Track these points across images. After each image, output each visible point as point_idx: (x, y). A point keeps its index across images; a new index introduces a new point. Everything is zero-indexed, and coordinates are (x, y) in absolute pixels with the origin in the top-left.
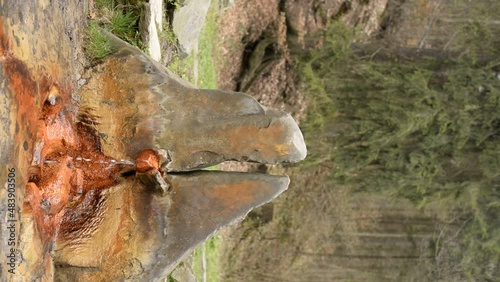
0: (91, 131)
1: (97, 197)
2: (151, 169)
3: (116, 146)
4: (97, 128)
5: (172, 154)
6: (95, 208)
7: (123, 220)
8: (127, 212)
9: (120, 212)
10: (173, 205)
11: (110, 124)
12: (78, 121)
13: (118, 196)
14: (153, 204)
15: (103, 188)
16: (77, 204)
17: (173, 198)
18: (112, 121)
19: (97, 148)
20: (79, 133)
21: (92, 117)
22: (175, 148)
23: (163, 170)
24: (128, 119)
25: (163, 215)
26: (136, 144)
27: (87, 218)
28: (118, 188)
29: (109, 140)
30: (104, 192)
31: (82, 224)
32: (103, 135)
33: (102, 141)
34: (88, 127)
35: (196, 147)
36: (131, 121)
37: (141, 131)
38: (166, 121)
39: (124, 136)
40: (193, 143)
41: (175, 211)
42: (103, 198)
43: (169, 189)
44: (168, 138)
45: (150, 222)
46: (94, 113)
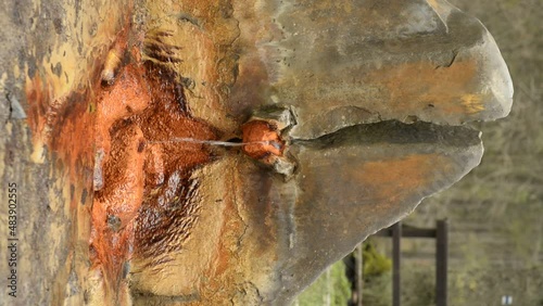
0: (168, 75)
1: (186, 182)
2: (268, 154)
3: (209, 100)
4: (176, 67)
5: (297, 111)
6: (183, 200)
7: (227, 218)
8: (231, 206)
9: (223, 206)
10: (301, 197)
11: (195, 59)
12: (145, 58)
13: (216, 178)
14: (271, 193)
15: (193, 167)
16: (156, 197)
17: (302, 185)
18: (199, 53)
19: (180, 103)
20: (151, 80)
21: (168, 48)
22: (301, 101)
23: (284, 138)
24: (224, 47)
25: (287, 212)
26: (242, 94)
27: (173, 217)
29: (197, 90)
30: (195, 174)
31: (166, 227)
32: (186, 82)
33: (186, 92)
34: (162, 68)
35: (335, 101)
36: (229, 52)
37: (246, 71)
38: (286, 53)
39: (220, 81)
40: (330, 93)
41: (307, 205)
42: (195, 182)
43: (295, 170)
44: (291, 84)
45: (269, 222)
46: (169, 41)
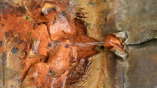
0: (82, 23)
1: (87, 62)
2: (112, 47)
3: (96, 30)
4: (85, 20)
5: (128, 33)
6: (85, 69)
7: (100, 76)
8: (103, 71)
9: (99, 71)
10: (130, 67)
11: (92, 17)
12: (75, 17)
13: (98, 60)
14: (117, 66)
15: (90, 56)
16: (75, 67)
17: (130, 63)
18: (94, 14)
19: (85, 32)
20: (76, 24)
21: (83, 13)
22: (130, 29)
23: (123, 44)
24: (103, 12)
25: (124, 74)
26: (107, 28)
27: (81, 75)
28: (98, 56)
29: (91, 27)
30: (90, 59)
31: (78, 79)
32: (88, 24)
33: (88, 28)
34: (80, 20)
35: (144, 28)
36: (104, 13)
37: (110, 20)
39: (100, 23)
40: (142, 25)
41: (132, 71)
42: (90, 62)
43: (127, 57)
44: (127, 23)
45: (116, 78)
46: (84, 11)
